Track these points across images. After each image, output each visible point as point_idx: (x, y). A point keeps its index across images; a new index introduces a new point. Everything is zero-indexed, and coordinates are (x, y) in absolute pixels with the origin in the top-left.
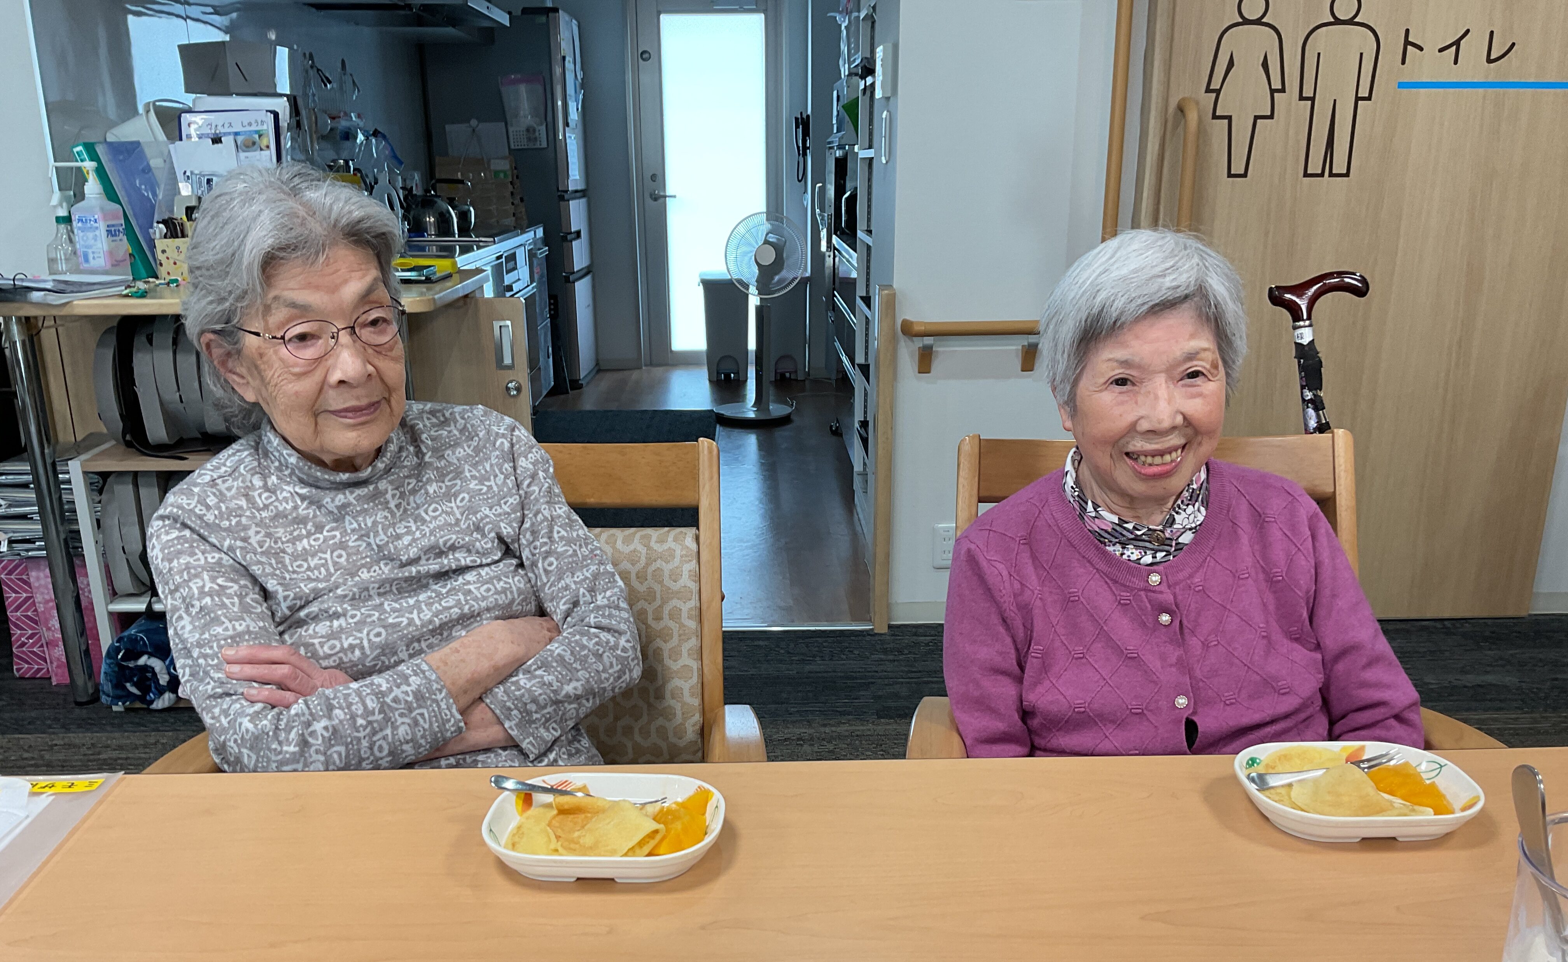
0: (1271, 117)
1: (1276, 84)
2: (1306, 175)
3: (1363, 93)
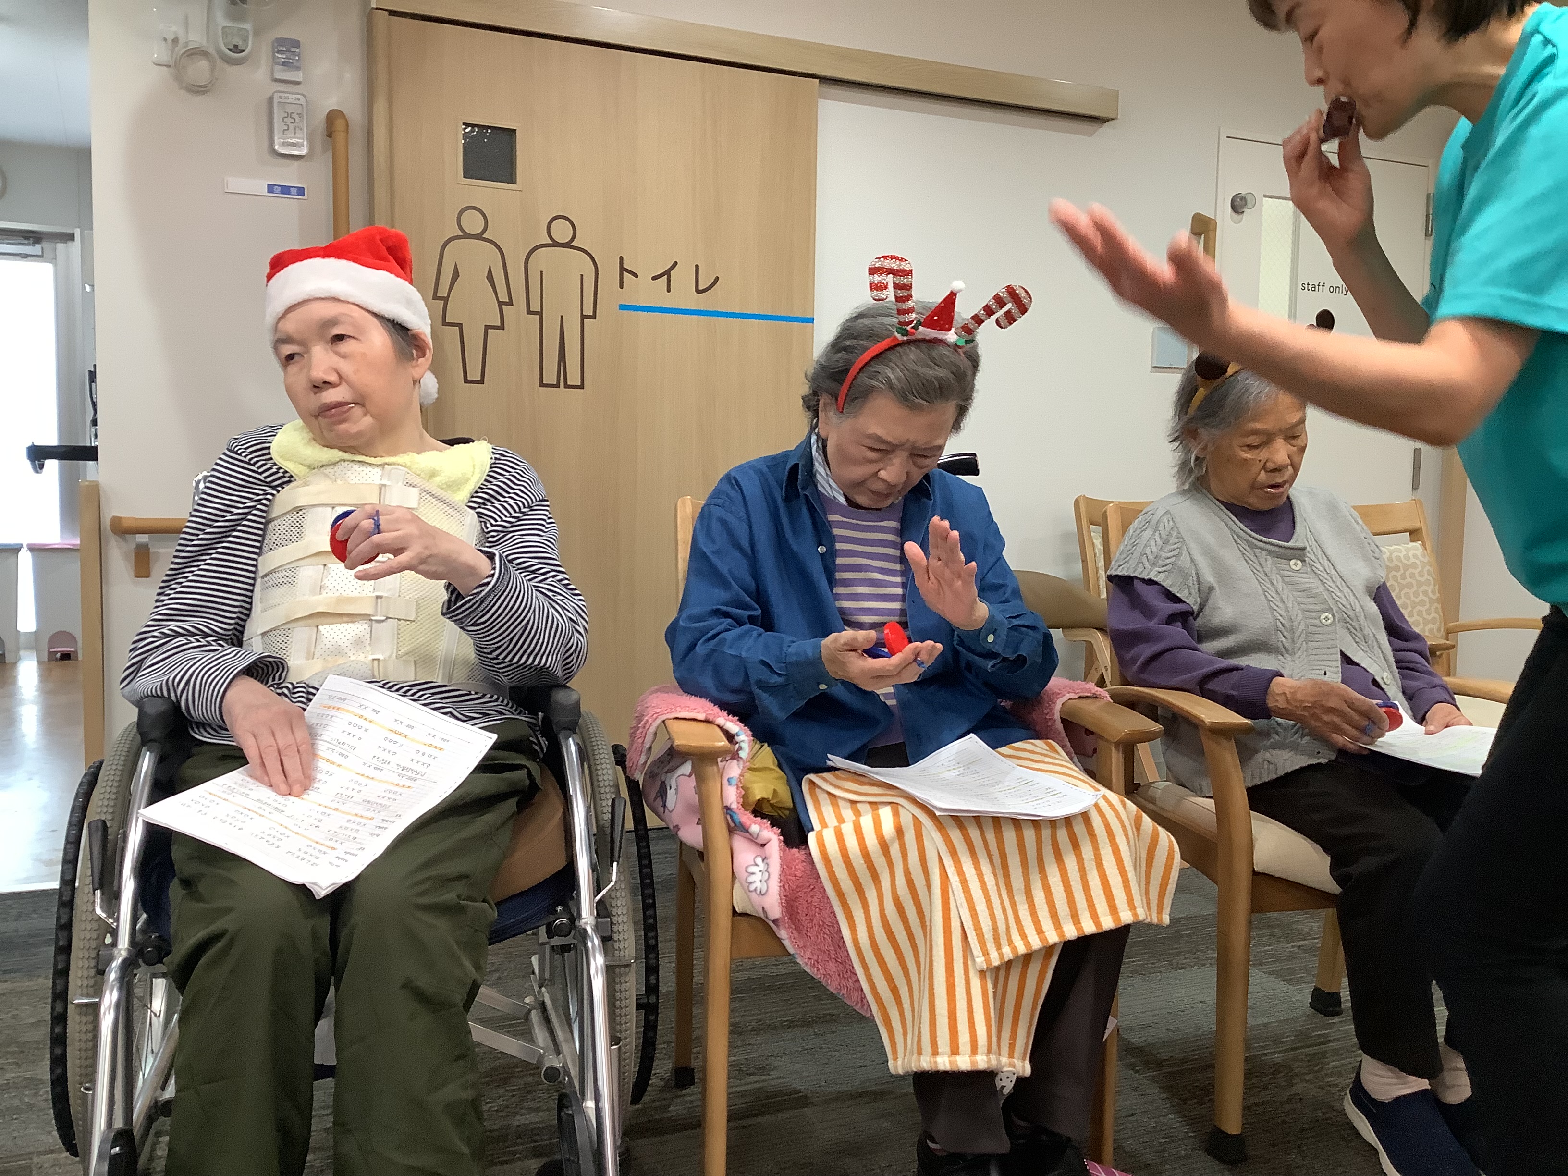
0: (502, 327)
1: (504, 298)
2: (542, 385)
3: (589, 311)
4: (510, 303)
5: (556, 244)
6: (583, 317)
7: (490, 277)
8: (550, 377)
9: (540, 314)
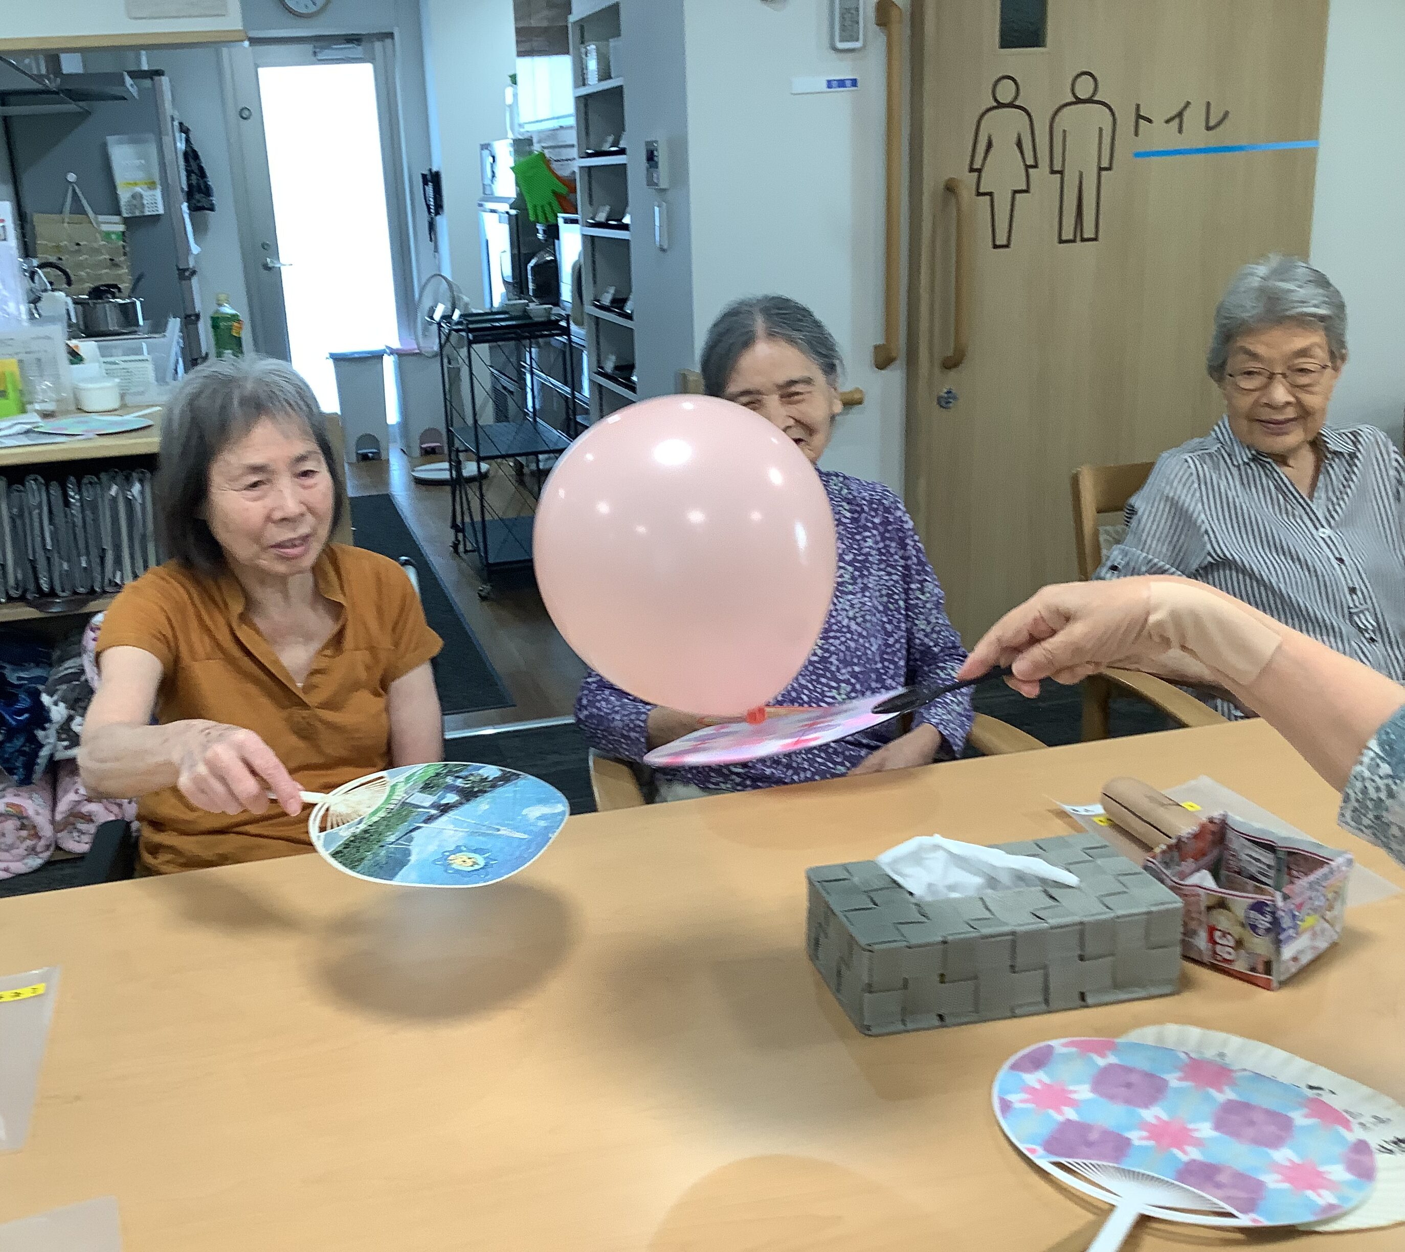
0: (1028, 191)
1: (1030, 162)
2: (1061, 241)
3: (1105, 164)
4: (1035, 166)
5: (1079, 101)
6: (1101, 169)
7: (1019, 144)
8: (1068, 234)
9: (1061, 172)
